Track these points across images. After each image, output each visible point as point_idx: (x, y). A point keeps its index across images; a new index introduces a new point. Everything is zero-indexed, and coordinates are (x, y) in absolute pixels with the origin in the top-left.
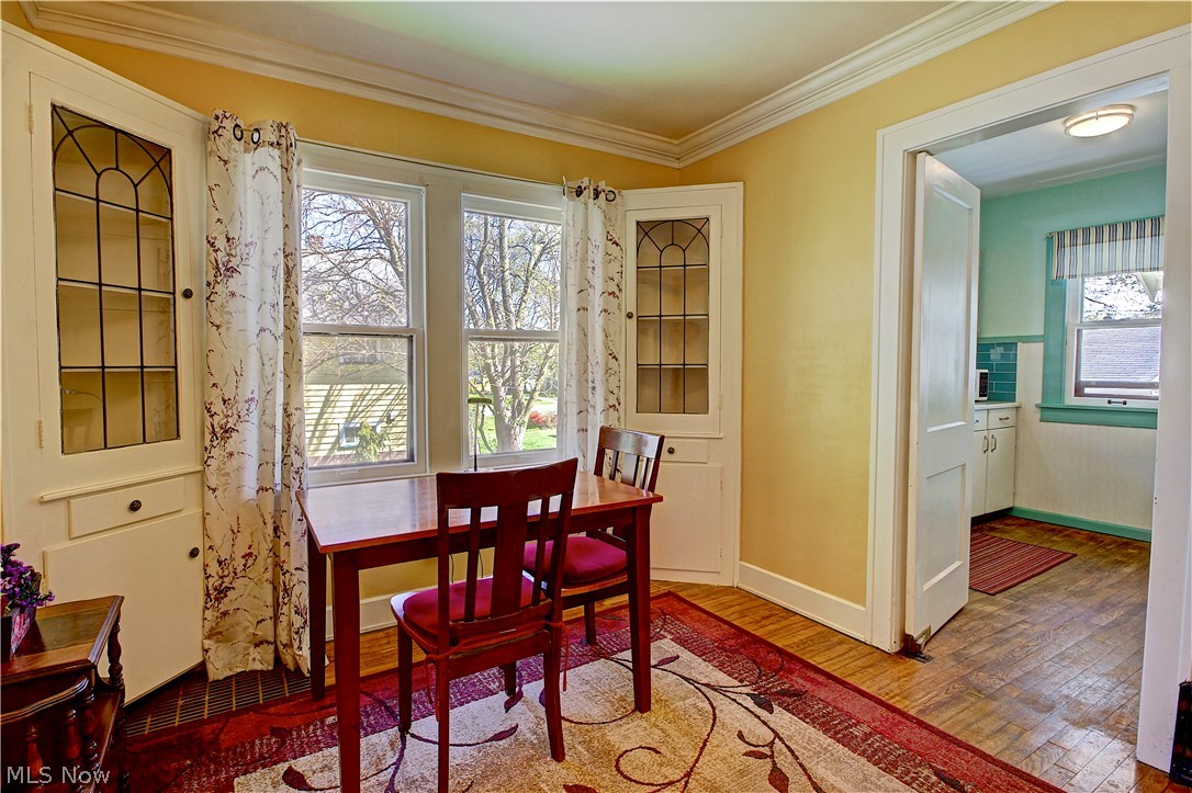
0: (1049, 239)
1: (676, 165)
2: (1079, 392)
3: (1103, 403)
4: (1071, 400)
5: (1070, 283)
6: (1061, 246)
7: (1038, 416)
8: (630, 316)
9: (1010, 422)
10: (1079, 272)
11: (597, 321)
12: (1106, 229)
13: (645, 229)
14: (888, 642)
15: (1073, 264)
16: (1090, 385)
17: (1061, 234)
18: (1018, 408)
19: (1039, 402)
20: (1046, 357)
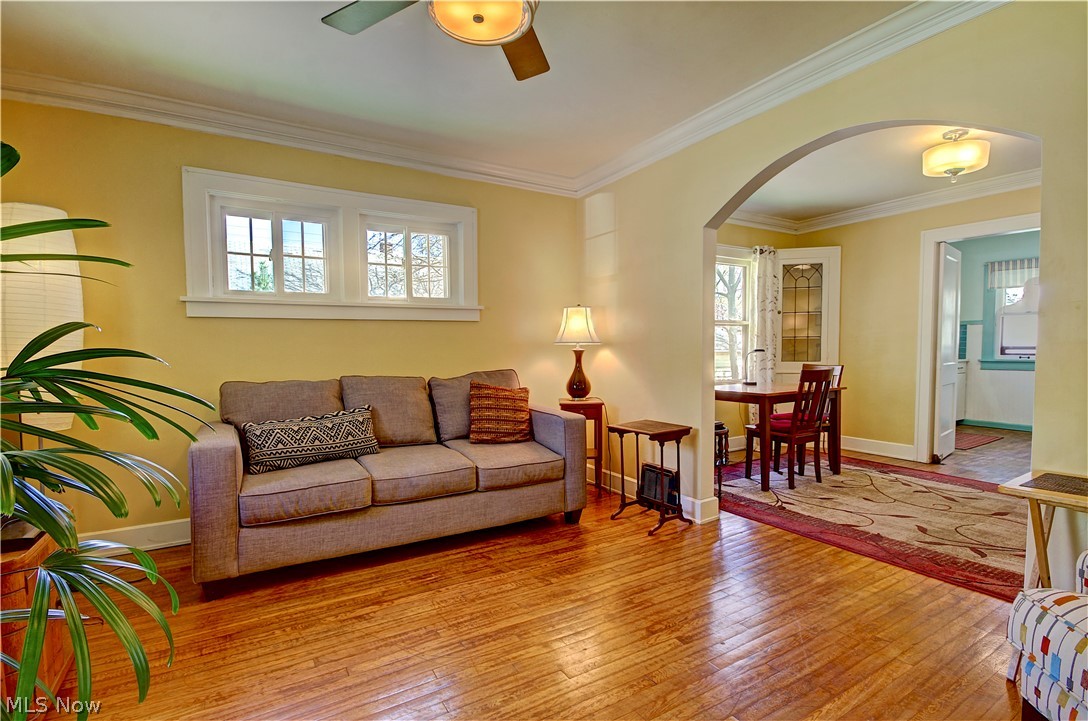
0: (986, 266)
1: (794, 233)
2: (1003, 352)
3: (1017, 358)
4: (998, 357)
5: (998, 291)
6: (993, 270)
7: (979, 366)
8: (779, 313)
9: (963, 370)
10: (1004, 285)
11: (769, 315)
12: (1018, 262)
13: (787, 269)
14: (925, 458)
15: (1000, 281)
16: (1008, 348)
17: (993, 263)
18: (967, 362)
19: (980, 358)
20: (984, 333)
